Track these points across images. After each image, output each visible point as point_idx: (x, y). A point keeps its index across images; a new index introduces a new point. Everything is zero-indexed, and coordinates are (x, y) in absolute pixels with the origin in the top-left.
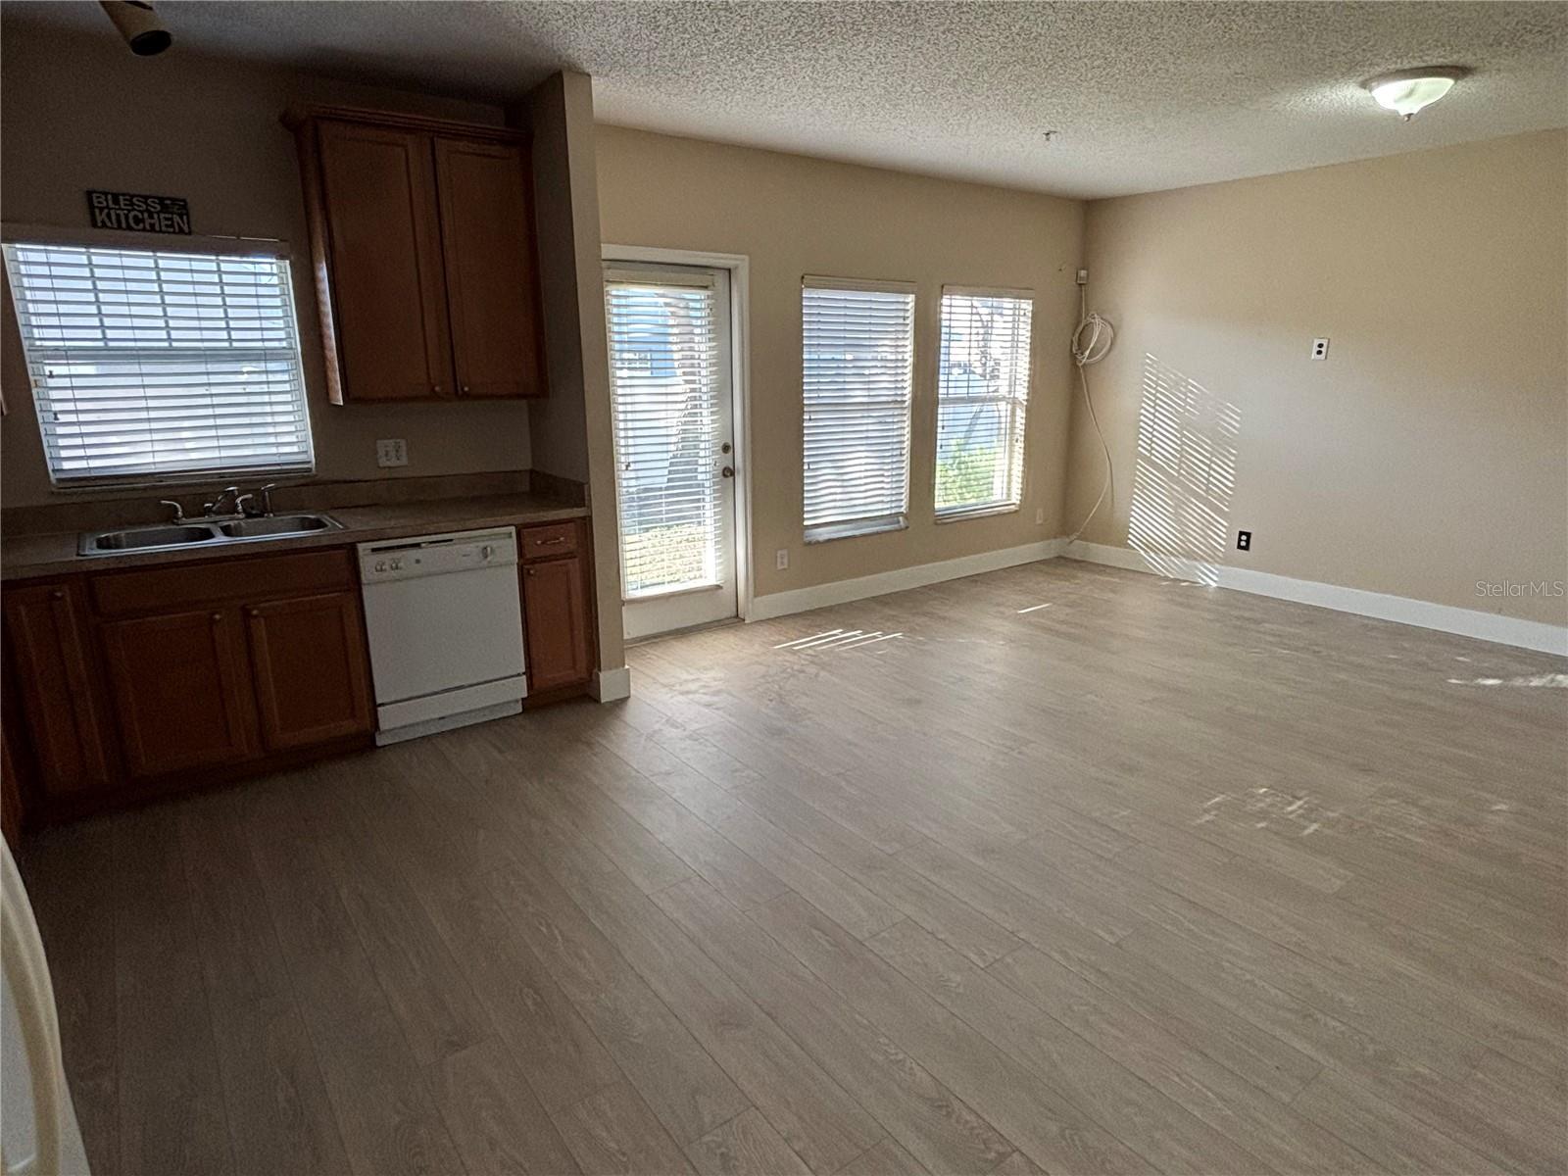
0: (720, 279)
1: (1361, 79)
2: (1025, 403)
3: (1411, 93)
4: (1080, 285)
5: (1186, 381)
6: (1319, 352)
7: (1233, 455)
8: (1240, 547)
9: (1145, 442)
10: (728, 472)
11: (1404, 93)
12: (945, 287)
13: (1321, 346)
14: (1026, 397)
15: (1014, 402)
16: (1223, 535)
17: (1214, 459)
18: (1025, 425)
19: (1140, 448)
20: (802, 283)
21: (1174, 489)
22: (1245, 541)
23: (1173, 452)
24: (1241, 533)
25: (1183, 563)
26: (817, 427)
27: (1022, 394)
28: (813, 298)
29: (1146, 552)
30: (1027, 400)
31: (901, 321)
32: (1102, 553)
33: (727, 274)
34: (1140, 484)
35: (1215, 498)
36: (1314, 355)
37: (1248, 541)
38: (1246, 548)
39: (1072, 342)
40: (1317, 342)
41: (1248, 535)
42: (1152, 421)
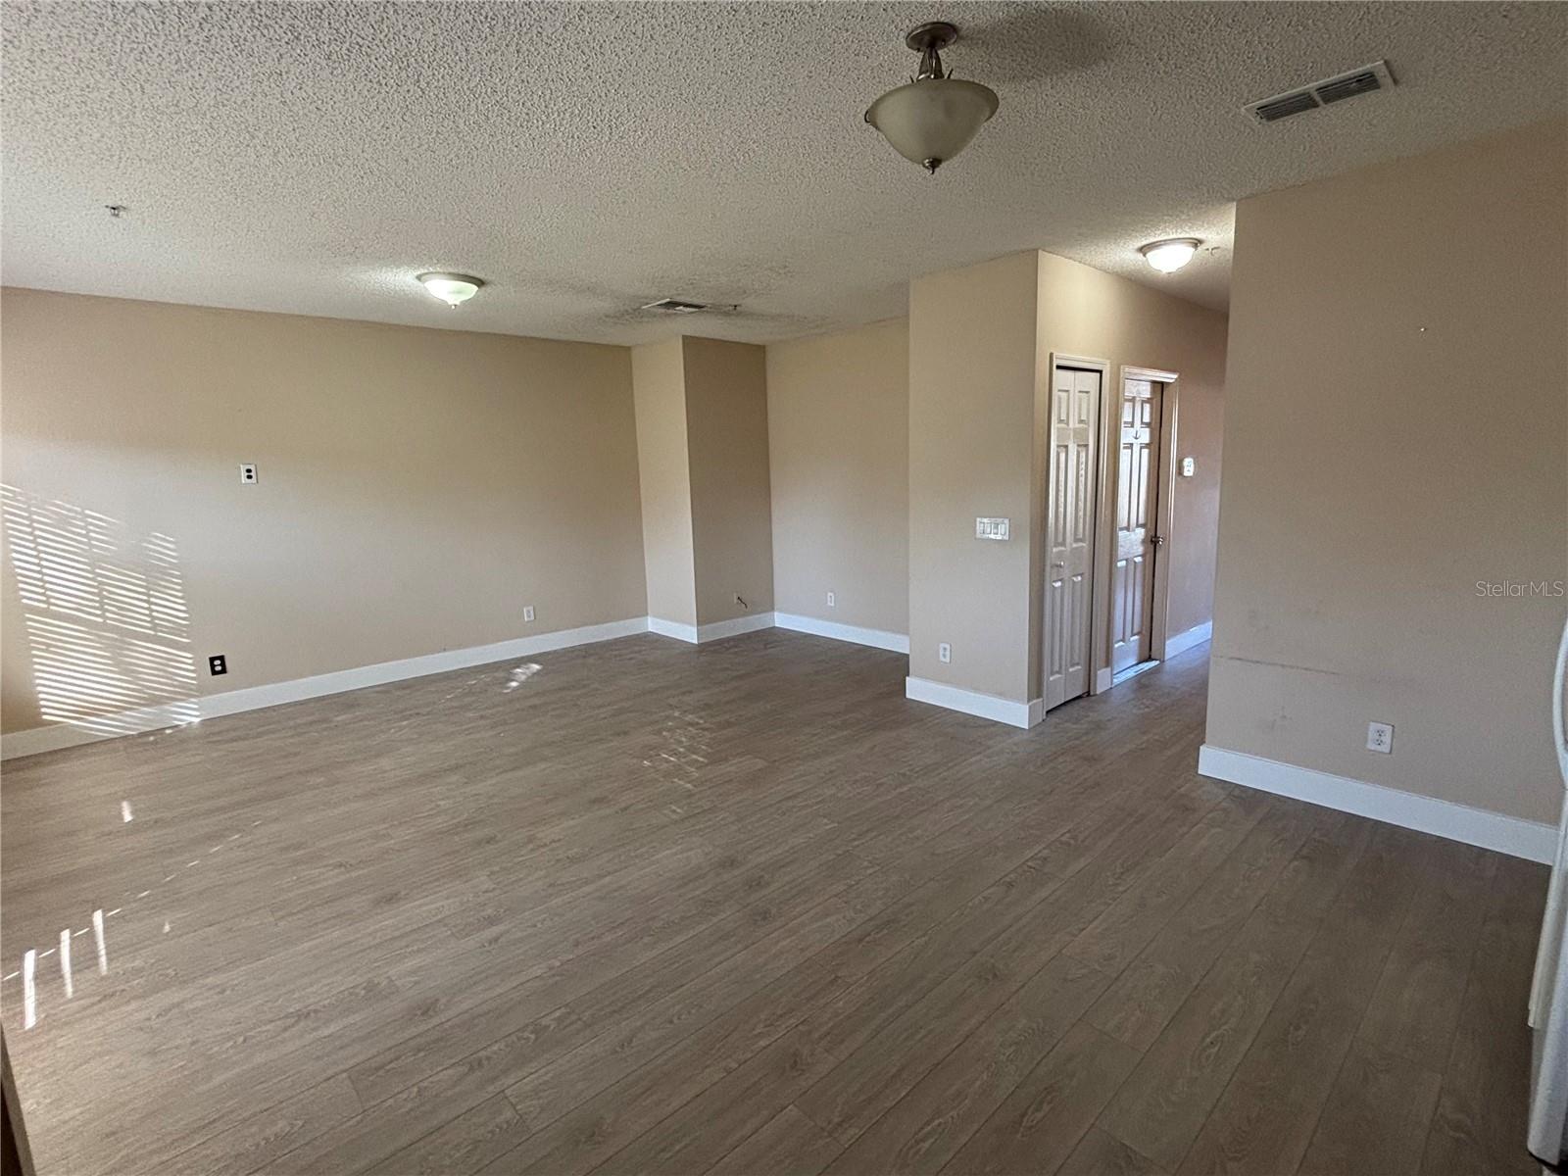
3: (455, 291)
6: (251, 477)
7: (175, 577)
8: (214, 673)
9: (33, 592)
11: (450, 289)
13: (248, 471)
16: (188, 666)
17: (152, 592)
22: (218, 665)
23: (91, 597)
24: (212, 660)
25: (145, 713)
29: (79, 720)
34: (39, 643)
35: (168, 633)
36: (244, 479)
37: (223, 665)
38: (224, 671)
40: (243, 468)
41: (222, 658)
42: (38, 565)
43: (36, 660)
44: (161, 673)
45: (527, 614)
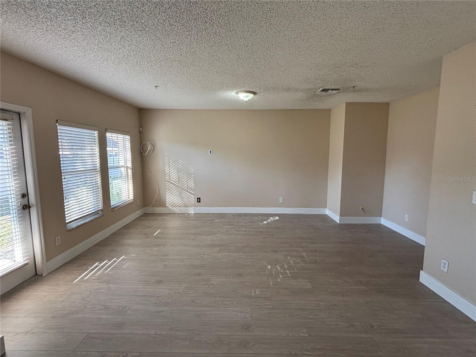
0: (16, 117)
1: (236, 92)
2: (131, 167)
3: (247, 96)
4: (140, 132)
5: (177, 160)
6: (210, 153)
7: (193, 177)
8: (198, 202)
9: (167, 177)
10: (26, 207)
11: (245, 96)
12: (107, 129)
13: (210, 151)
14: (131, 166)
15: (127, 168)
16: (193, 199)
17: (188, 180)
18: (132, 174)
19: (166, 179)
20: (57, 123)
21: (178, 189)
22: (199, 200)
23: (177, 179)
24: (198, 198)
25: (184, 209)
26: (67, 181)
27: (129, 164)
28: (63, 130)
29: (172, 207)
30: (132, 167)
31: (94, 140)
32: (159, 210)
33: (18, 114)
34: (168, 189)
35: (190, 190)
36: (209, 153)
37: (200, 200)
38: (200, 202)
39: (140, 149)
40: (209, 151)
41: (200, 198)
42: (169, 171)
43: (167, 192)
44: (188, 200)
45: (281, 200)
